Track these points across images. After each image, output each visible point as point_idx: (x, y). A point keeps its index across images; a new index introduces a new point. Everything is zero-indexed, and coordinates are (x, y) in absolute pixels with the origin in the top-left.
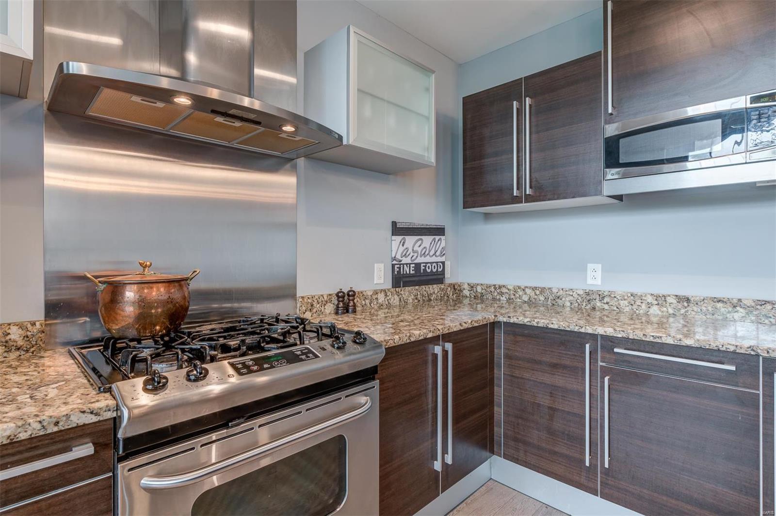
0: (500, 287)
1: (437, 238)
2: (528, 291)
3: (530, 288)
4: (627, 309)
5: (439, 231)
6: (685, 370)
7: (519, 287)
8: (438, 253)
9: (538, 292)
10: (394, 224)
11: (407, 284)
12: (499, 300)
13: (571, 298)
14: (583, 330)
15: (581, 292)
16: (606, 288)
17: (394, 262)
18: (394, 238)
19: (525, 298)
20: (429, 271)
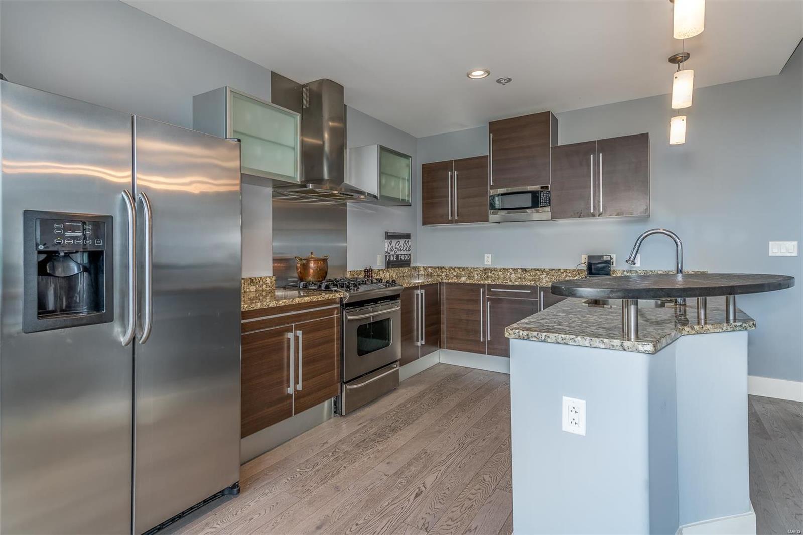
0: (441, 268)
1: (407, 240)
2: (456, 269)
3: (457, 268)
4: (502, 276)
5: (407, 237)
6: (516, 294)
7: (452, 268)
8: (407, 249)
9: (461, 270)
10: (387, 233)
11: (393, 266)
12: (441, 275)
13: (477, 272)
14: (479, 282)
15: (482, 269)
16: (493, 266)
17: (387, 254)
18: (386, 241)
19: (455, 273)
20: (403, 259)
